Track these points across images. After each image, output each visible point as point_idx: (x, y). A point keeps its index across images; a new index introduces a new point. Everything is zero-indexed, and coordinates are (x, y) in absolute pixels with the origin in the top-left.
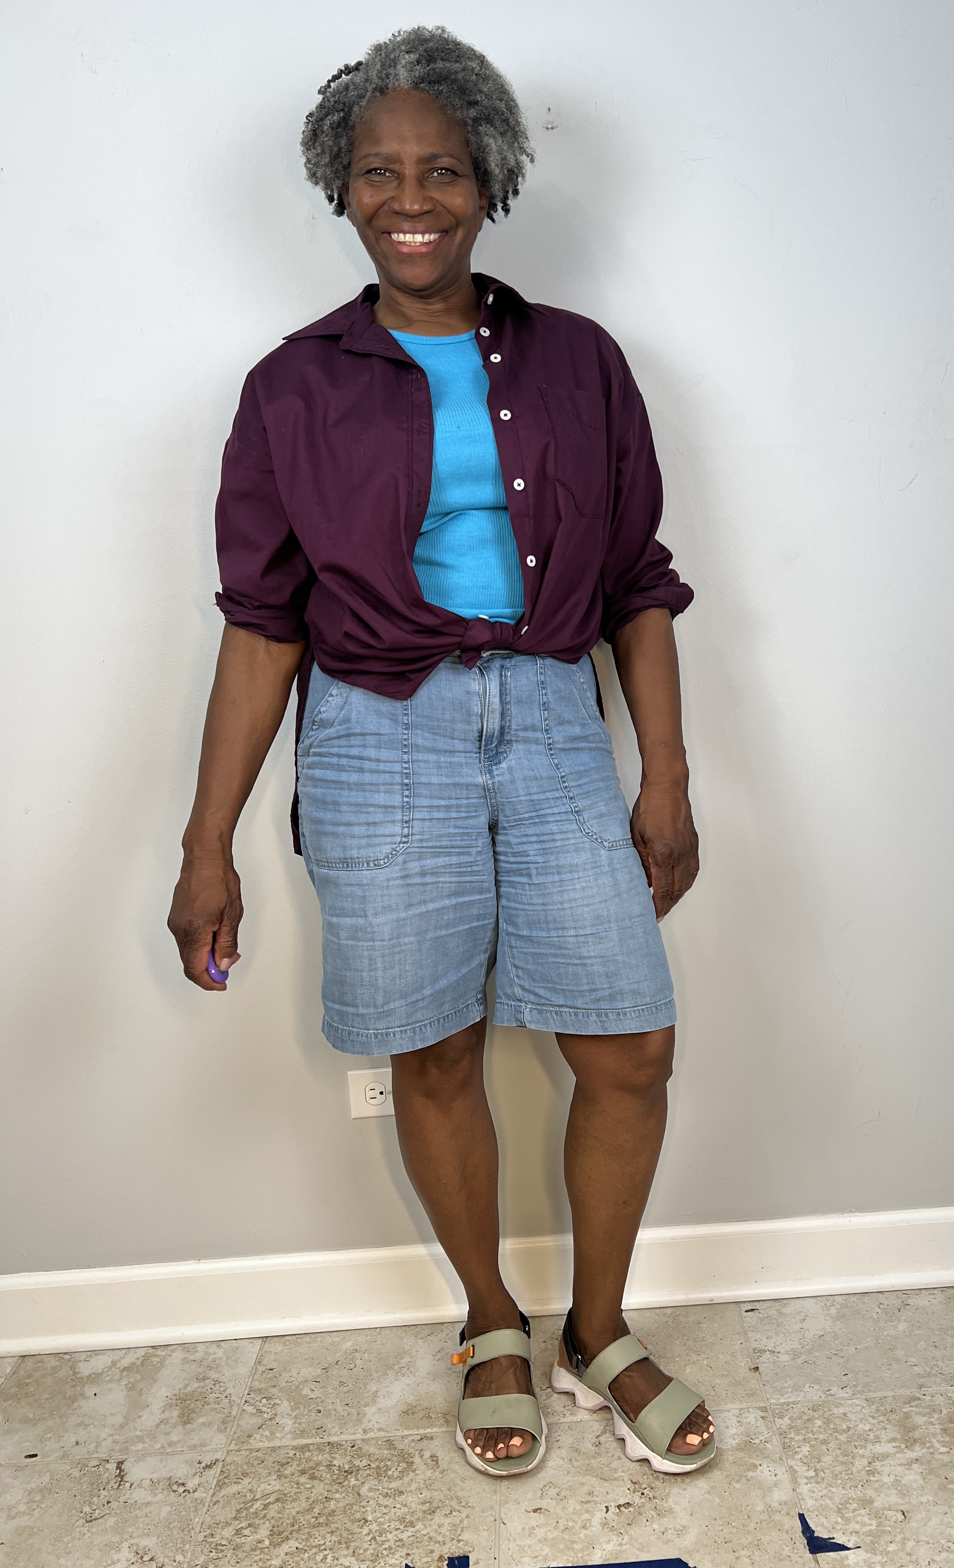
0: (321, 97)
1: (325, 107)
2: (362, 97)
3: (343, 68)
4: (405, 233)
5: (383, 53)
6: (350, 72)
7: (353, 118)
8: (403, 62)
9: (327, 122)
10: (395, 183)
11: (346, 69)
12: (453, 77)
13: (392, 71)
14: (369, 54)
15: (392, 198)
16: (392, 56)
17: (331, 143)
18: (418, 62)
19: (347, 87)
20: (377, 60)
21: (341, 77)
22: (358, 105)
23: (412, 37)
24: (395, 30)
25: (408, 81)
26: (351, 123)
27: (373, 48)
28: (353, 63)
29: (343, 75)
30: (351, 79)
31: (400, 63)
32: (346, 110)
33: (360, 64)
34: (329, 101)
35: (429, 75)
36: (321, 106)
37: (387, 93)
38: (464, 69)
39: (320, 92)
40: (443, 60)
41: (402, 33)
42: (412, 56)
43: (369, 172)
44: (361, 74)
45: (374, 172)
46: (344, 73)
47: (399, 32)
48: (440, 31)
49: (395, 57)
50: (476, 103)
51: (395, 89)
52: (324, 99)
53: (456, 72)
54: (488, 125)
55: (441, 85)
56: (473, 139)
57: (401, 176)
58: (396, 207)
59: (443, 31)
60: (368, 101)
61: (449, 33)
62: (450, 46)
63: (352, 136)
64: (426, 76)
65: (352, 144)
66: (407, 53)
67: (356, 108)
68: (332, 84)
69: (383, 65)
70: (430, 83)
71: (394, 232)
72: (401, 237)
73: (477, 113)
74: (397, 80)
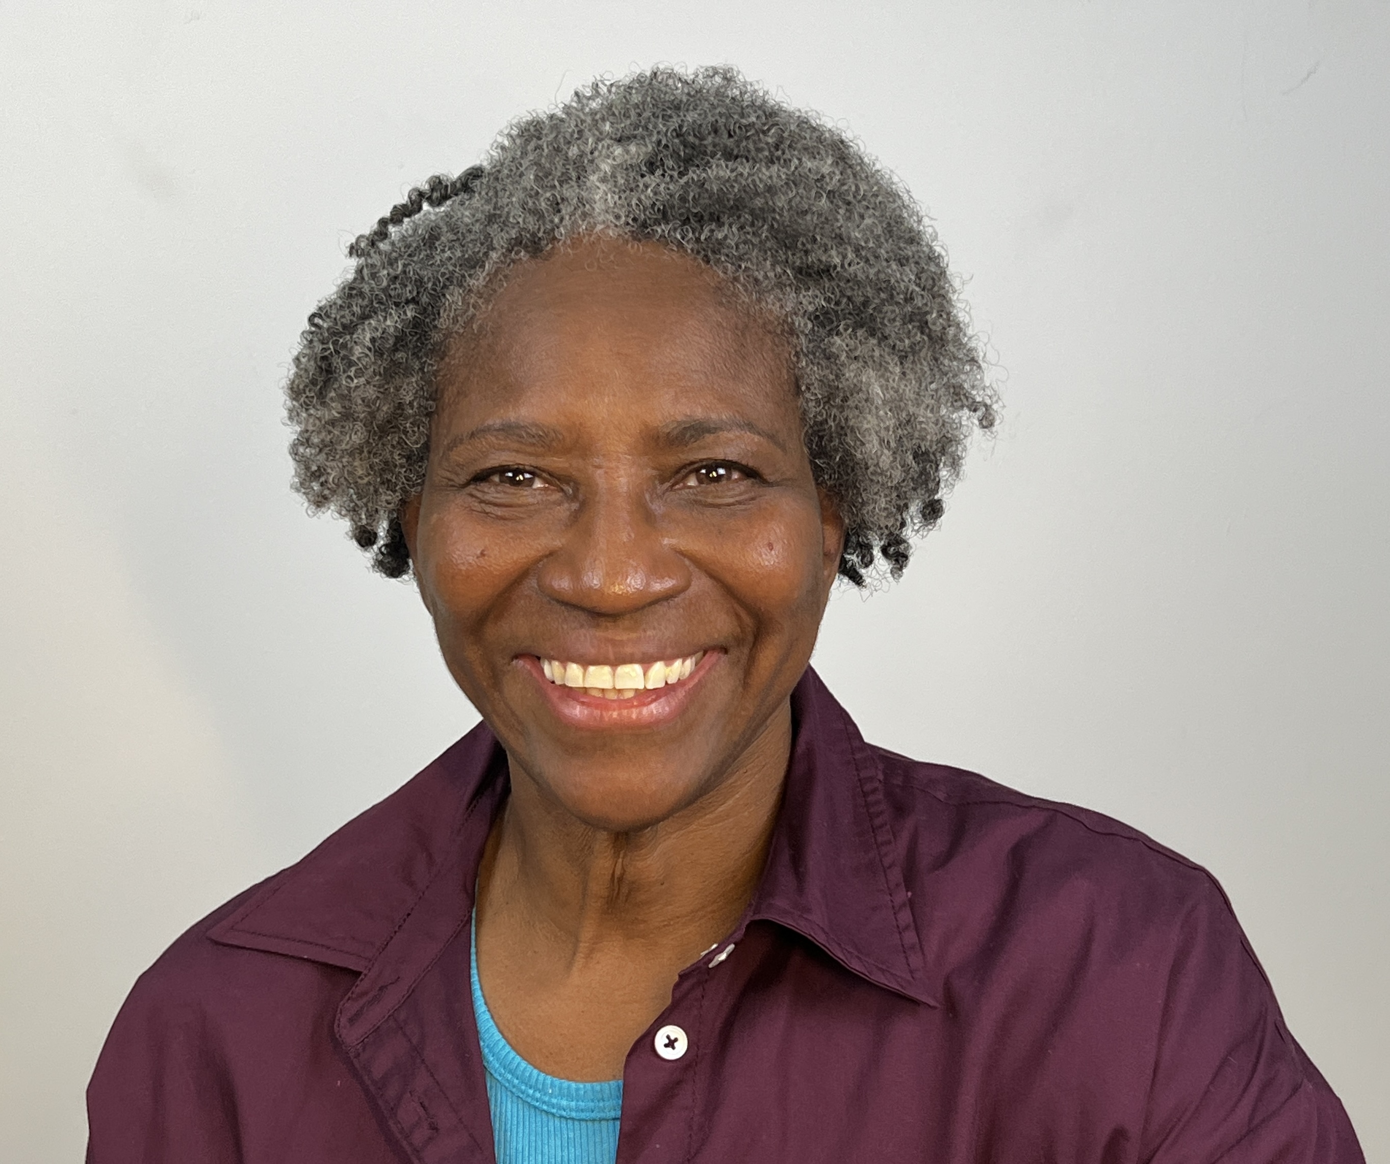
0: (353, 263)
1: (361, 294)
2: (473, 263)
3: (426, 187)
4: (586, 662)
5: (544, 142)
6: (445, 198)
7: (443, 322)
8: (606, 167)
9: (365, 335)
10: (564, 511)
11: (433, 190)
12: (759, 202)
13: (570, 191)
14: (503, 148)
15: (551, 554)
16: (573, 151)
17: (371, 393)
18: (652, 166)
19: (431, 238)
20: (525, 163)
21: (420, 208)
22: (460, 286)
23: (636, 98)
24: (582, 82)
25: (618, 217)
26: (436, 337)
27: (514, 132)
28: (454, 171)
29: (426, 206)
30: (447, 215)
31: (598, 168)
32: (425, 299)
33: (475, 174)
34: (374, 276)
35: (683, 199)
36: (350, 292)
37: (551, 254)
38: (793, 181)
39: (354, 250)
40: (729, 156)
41: (604, 90)
42: (633, 148)
43: (482, 477)
44: (476, 201)
45: (496, 479)
46: (430, 200)
47: (595, 87)
48: (718, 79)
49: (582, 155)
50: (826, 271)
51: (576, 242)
52: (359, 271)
53: (771, 190)
54: (860, 333)
55: (720, 225)
56: (813, 373)
57: (582, 489)
58: (563, 584)
59: (728, 79)
60: (492, 277)
61: (745, 84)
62: (753, 119)
63: (435, 374)
64: (676, 202)
65: (435, 395)
66: (619, 141)
67: (454, 297)
68: (392, 229)
69: (543, 176)
70: (686, 221)
71: (551, 659)
72: (574, 675)
73: (828, 300)
74: (585, 215)
